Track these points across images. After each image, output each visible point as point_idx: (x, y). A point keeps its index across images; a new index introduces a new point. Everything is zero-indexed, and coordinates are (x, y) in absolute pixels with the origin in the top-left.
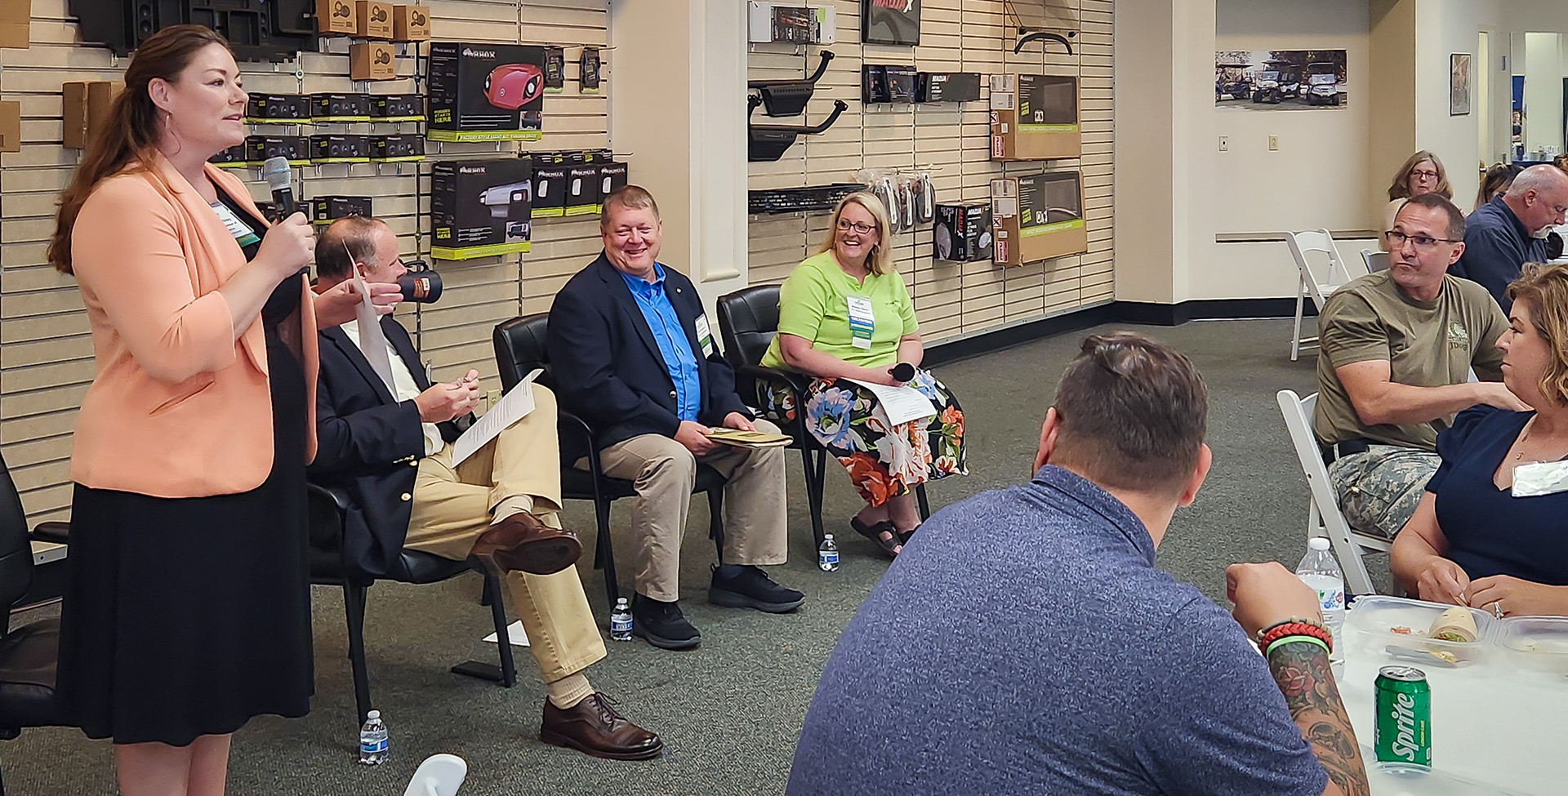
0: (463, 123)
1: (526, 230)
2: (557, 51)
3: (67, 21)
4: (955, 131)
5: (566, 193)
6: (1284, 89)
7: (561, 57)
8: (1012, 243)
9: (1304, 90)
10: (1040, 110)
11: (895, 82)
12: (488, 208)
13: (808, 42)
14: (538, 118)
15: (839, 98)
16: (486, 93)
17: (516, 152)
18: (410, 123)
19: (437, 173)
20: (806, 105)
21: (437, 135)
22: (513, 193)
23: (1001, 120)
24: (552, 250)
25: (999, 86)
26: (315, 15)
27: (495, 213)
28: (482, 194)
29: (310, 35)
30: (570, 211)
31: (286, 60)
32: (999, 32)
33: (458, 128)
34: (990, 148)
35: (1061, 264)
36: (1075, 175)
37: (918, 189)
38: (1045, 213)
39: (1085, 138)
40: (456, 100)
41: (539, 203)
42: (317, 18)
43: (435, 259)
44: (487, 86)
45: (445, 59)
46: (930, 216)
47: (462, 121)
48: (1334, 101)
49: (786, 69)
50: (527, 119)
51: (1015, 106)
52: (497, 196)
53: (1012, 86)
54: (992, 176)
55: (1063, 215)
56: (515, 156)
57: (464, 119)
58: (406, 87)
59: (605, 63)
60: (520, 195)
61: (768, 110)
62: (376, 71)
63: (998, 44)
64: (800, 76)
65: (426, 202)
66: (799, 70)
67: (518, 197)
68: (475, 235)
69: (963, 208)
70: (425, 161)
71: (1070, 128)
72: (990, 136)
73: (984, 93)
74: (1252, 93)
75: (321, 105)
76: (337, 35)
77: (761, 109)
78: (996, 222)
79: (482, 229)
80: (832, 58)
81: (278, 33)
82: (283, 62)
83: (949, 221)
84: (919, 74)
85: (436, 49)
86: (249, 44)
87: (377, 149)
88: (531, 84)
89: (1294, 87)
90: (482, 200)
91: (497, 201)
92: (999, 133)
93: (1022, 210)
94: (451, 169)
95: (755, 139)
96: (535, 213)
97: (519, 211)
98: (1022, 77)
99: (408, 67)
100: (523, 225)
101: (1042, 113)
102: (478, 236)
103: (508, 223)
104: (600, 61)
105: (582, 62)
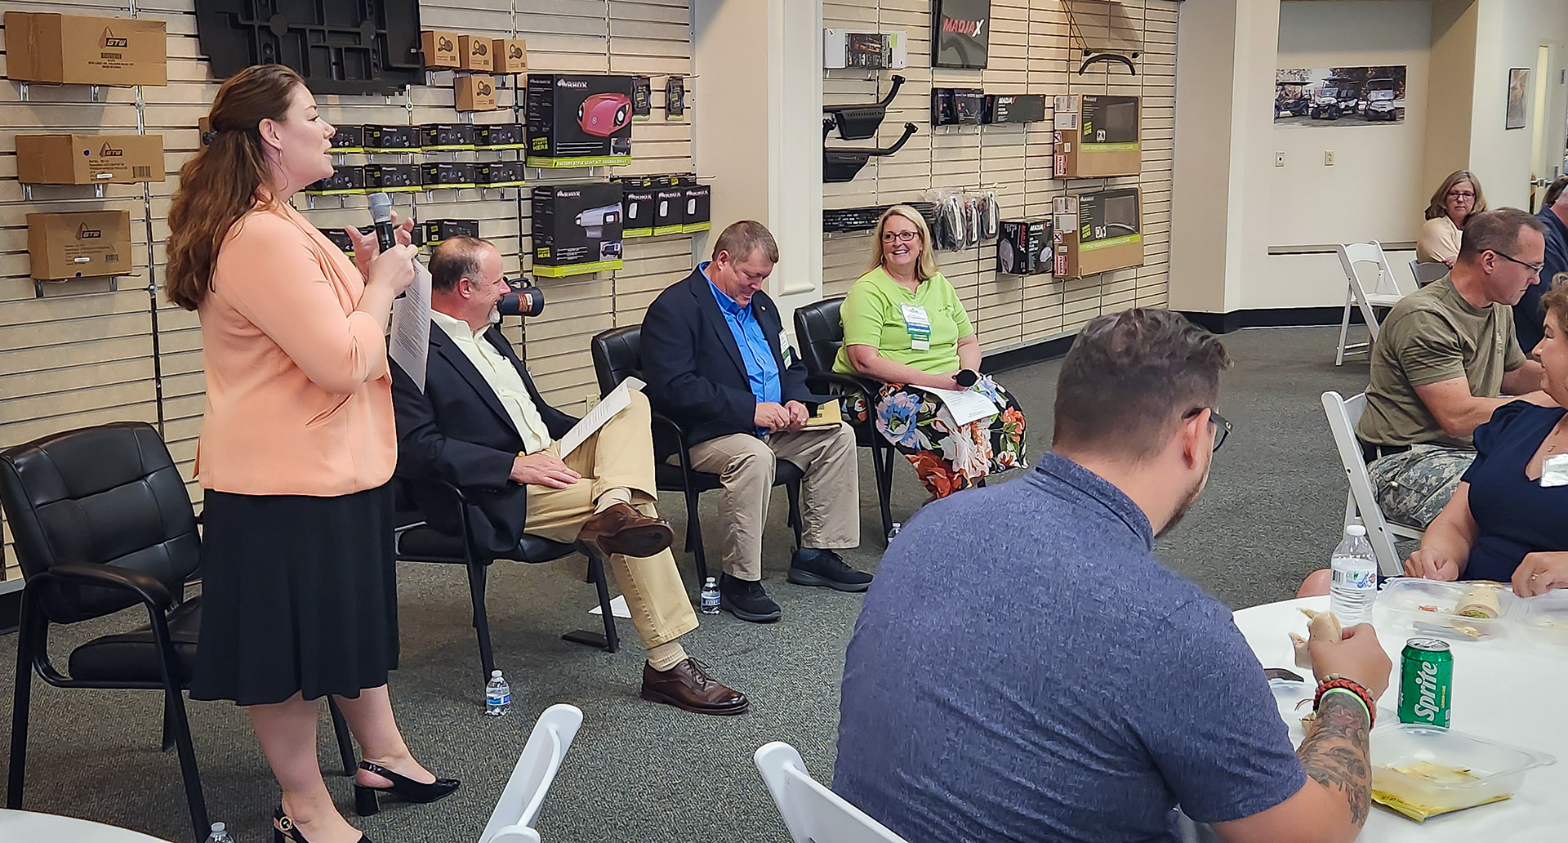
0: (560, 150)
1: (618, 249)
2: (645, 81)
3: (199, 59)
4: (1020, 151)
5: (654, 215)
6: (1343, 105)
7: (648, 86)
8: (1072, 258)
9: (1363, 105)
10: (1101, 129)
11: (963, 105)
12: (583, 229)
13: (880, 67)
14: (627, 144)
15: (909, 121)
16: (579, 122)
17: (607, 177)
18: (511, 151)
19: (536, 198)
20: (877, 128)
21: (536, 161)
22: (606, 215)
23: (1064, 141)
24: (641, 267)
25: (1063, 107)
26: (421, 51)
27: (589, 234)
28: (578, 216)
29: (418, 69)
30: (658, 231)
31: (397, 93)
32: (1064, 54)
33: (554, 155)
34: (1053, 167)
35: (1118, 276)
36: (1134, 192)
37: (983, 208)
38: (1104, 228)
39: (1144, 156)
40: (552, 129)
41: (630, 224)
42: (423, 53)
43: (537, 277)
44: (580, 115)
45: (541, 89)
46: (994, 232)
47: (558, 148)
48: (1391, 116)
49: (858, 93)
50: (618, 146)
51: (1078, 126)
52: (591, 218)
53: (1076, 106)
54: (1054, 194)
55: (1123, 231)
56: (607, 181)
57: (559, 146)
58: (507, 117)
59: (689, 91)
60: (613, 216)
61: (842, 133)
62: (479, 103)
63: (1063, 66)
64: (872, 101)
65: (527, 225)
66: (872, 95)
67: (610, 219)
68: (573, 254)
69: (1026, 224)
70: (526, 186)
71: (1130, 146)
72: (1053, 155)
73: (1048, 114)
74: (1310, 110)
75: (430, 135)
76: (442, 69)
77: (835, 132)
78: (1057, 237)
79: (578, 249)
80: (903, 82)
81: (388, 68)
82: (394, 95)
83: (1012, 237)
84: (986, 96)
85: (532, 81)
86: (361, 78)
87: (482, 175)
88: (621, 112)
89: (1352, 103)
90: (578, 222)
91: (593, 222)
92: (1062, 152)
93: (1082, 225)
94: (549, 193)
95: (829, 161)
96: (626, 233)
97: (612, 232)
98: (1085, 97)
99: (507, 98)
100: (615, 244)
101: (1104, 132)
102: (575, 255)
103: (601, 243)
104: (684, 89)
105: (667, 91)
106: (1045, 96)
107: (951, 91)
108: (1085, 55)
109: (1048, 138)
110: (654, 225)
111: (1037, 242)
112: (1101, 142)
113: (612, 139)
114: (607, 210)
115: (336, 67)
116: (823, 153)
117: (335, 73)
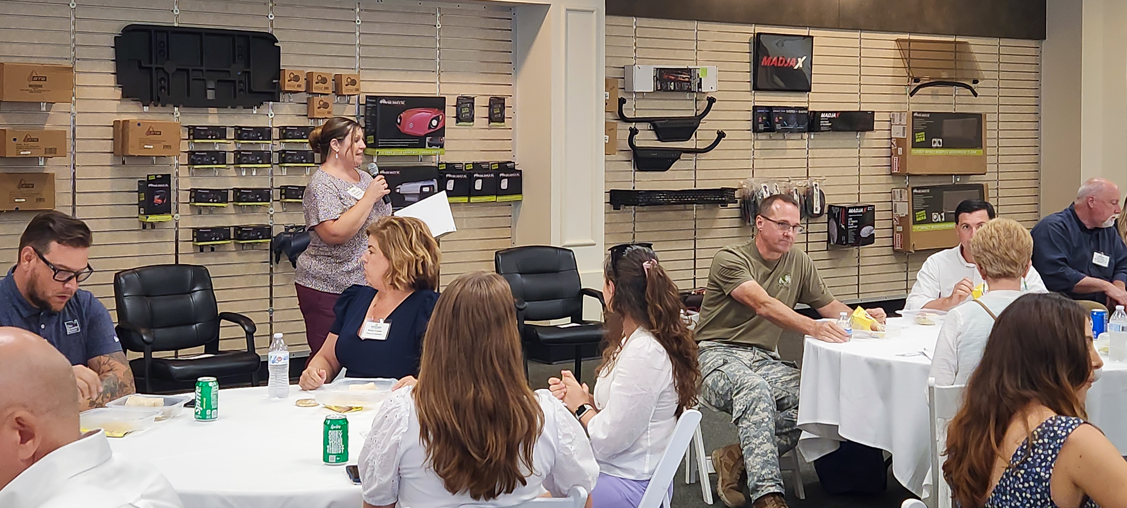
2: (469, 100)
4: (853, 152)
5: (470, 188)
7: (472, 104)
10: (936, 138)
11: (780, 118)
12: (403, 196)
13: (691, 91)
14: (441, 141)
15: (720, 129)
16: (398, 126)
20: (692, 134)
22: (422, 187)
23: (898, 147)
25: (897, 121)
27: (407, 199)
28: (398, 187)
30: (473, 199)
33: (379, 147)
34: (891, 166)
36: (979, 187)
37: (806, 193)
38: (943, 214)
39: (991, 160)
40: (376, 130)
44: (399, 122)
47: (380, 143)
49: (677, 109)
50: (432, 142)
51: (909, 135)
52: (409, 189)
53: (907, 120)
54: (893, 186)
57: (381, 141)
59: (509, 107)
60: (428, 188)
62: (319, 113)
64: (692, 114)
67: (426, 190)
69: (845, 207)
71: (974, 152)
72: (890, 157)
73: (876, 126)
76: (292, 92)
78: (895, 219)
80: (715, 102)
81: (251, 92)
83: (837, 217)
84: (811, 112)
85: (367, 100)
88: (434, 120)
90: (398, 191)
91: (409, 191)
92: (897, 154)
93: (914, 212)
95: (640, 156)
98: (915, 114)
99: (352, 110)
101: (941, 140)
104: (506, 105)
105: (490, 106)
106: (873, 112)
107: (770, 108)
108: (915, 82)
109: (886, 143)
110: (469, 195)
111: (857, 221)
112: (937, 147)
113: (427, 138)
114: (423, 184)
115: (213, 91)
116: (630, 149)
117: (211, 95)
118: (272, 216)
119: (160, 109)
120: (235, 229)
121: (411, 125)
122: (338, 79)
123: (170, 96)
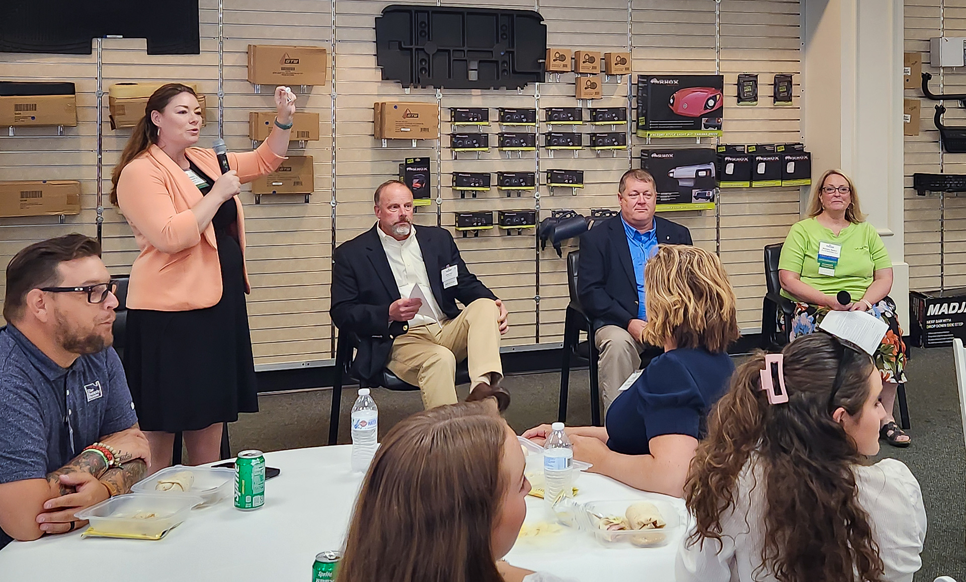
1: (710, 195)
2: (752, 78)
7: (755, 82)
12: (676, 180)
14: (718, 122)
16: (671, 107)
19: (643, 157)
21: (641, 133)
22: (698, 171)
27: (681, 183)
28: (671, 171)
30: (755, 184)
33: (649, 129)
40: (646, 111)
41: (725, 178)
44: (672, 102)
45: (643, 85)
47: (650, 125)
50: (707, 123)
52: (684, 173)
56: (712, 147)
57: (652, 123)
58: (622, 103)
59: (798, 85)
60: (705, 172)
62: (586, 94)
67: (703, 174)
76: (558, 72)
81: (514, 72)
85: (642, 79)
88: (711, 100)
90: (671, 175)
91: (685, 176)
96: (723, 184)
97: (705, 185)
100: (707, 192)
102: (667, 198)
103: (693, 190)
104: (793, 83)
105: (775, 85)
110: (751, 180)
113: (703, 119)
114: (699, 167)
115: (476, 72)
116: (937, 129)
117: (473, 76)
118: (538, 200)
119: (419, 90)
120: (499, 214)
121: (685, 106)
122: (607, 58)
123: (431, 78)
